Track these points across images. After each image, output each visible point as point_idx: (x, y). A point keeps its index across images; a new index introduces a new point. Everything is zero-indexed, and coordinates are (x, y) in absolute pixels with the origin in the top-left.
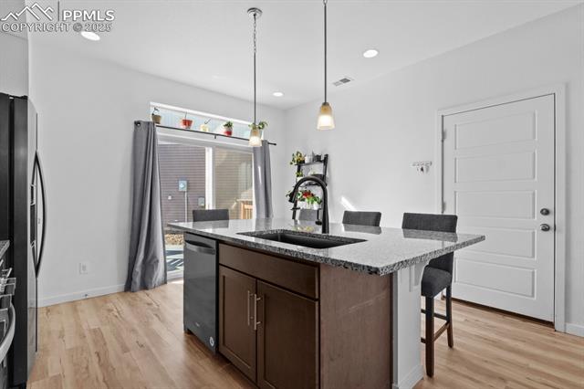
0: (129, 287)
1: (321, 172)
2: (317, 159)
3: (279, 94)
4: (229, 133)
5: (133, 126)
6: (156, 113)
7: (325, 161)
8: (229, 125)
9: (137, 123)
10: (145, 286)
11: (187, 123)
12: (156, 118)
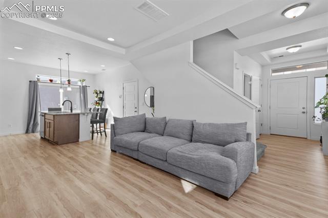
0: (27, 132)
1: (101, 96)
2: (101, 92)
3: (86, 71)
4: (69, 83)
5: (29, 82)
6: (38, 78)
7: (103, 93)
8: (69, 81)
9: (30, 81)
10: (33, 132)
11: (51, 81)
12: (38, 79)
